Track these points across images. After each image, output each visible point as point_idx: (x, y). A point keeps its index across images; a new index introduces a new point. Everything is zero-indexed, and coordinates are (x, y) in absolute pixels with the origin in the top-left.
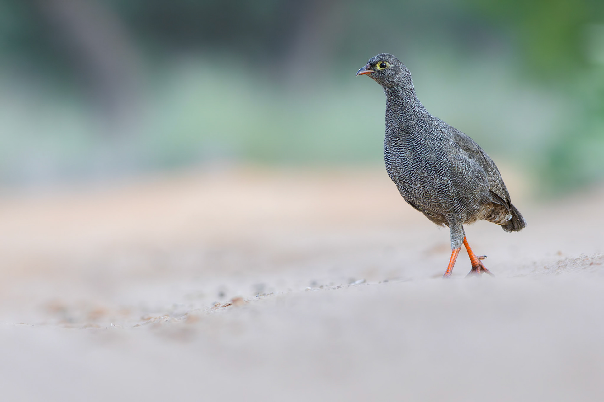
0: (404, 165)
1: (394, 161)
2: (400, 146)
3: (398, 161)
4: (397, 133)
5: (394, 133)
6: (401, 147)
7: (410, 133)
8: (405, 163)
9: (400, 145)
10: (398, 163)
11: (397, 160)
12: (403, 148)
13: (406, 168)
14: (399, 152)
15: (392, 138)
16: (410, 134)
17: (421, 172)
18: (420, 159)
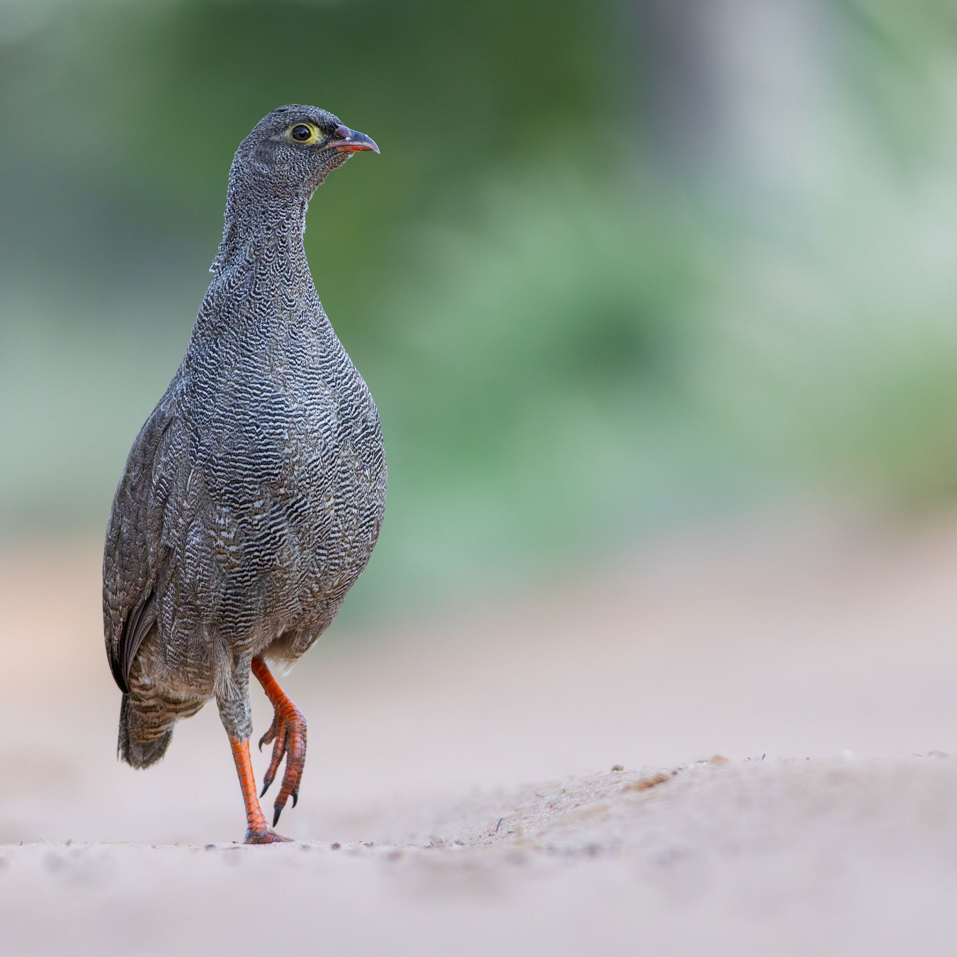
0: (323, 429)
1: (301, 415)
2: (310, 370)
3: (310, 415)
4: (304, 336)
5: (296, 334)
6: (313, 373)
7: (325, 338)
8: (326, 424)
9: (310, 368)
10: (311, 423)
11: (307, 413)
12: (317, 377)
13: (327, 437)
14: (308, 391)
15: (288, 351)
16: (325, 341)
17: (350, 452)
18: (353, 410)
